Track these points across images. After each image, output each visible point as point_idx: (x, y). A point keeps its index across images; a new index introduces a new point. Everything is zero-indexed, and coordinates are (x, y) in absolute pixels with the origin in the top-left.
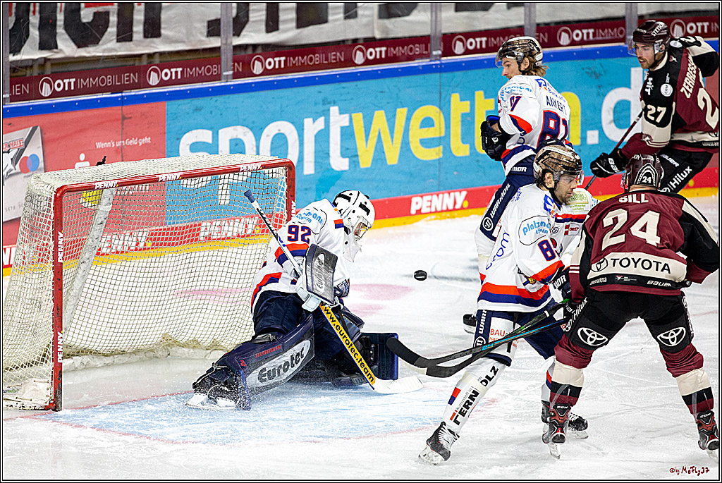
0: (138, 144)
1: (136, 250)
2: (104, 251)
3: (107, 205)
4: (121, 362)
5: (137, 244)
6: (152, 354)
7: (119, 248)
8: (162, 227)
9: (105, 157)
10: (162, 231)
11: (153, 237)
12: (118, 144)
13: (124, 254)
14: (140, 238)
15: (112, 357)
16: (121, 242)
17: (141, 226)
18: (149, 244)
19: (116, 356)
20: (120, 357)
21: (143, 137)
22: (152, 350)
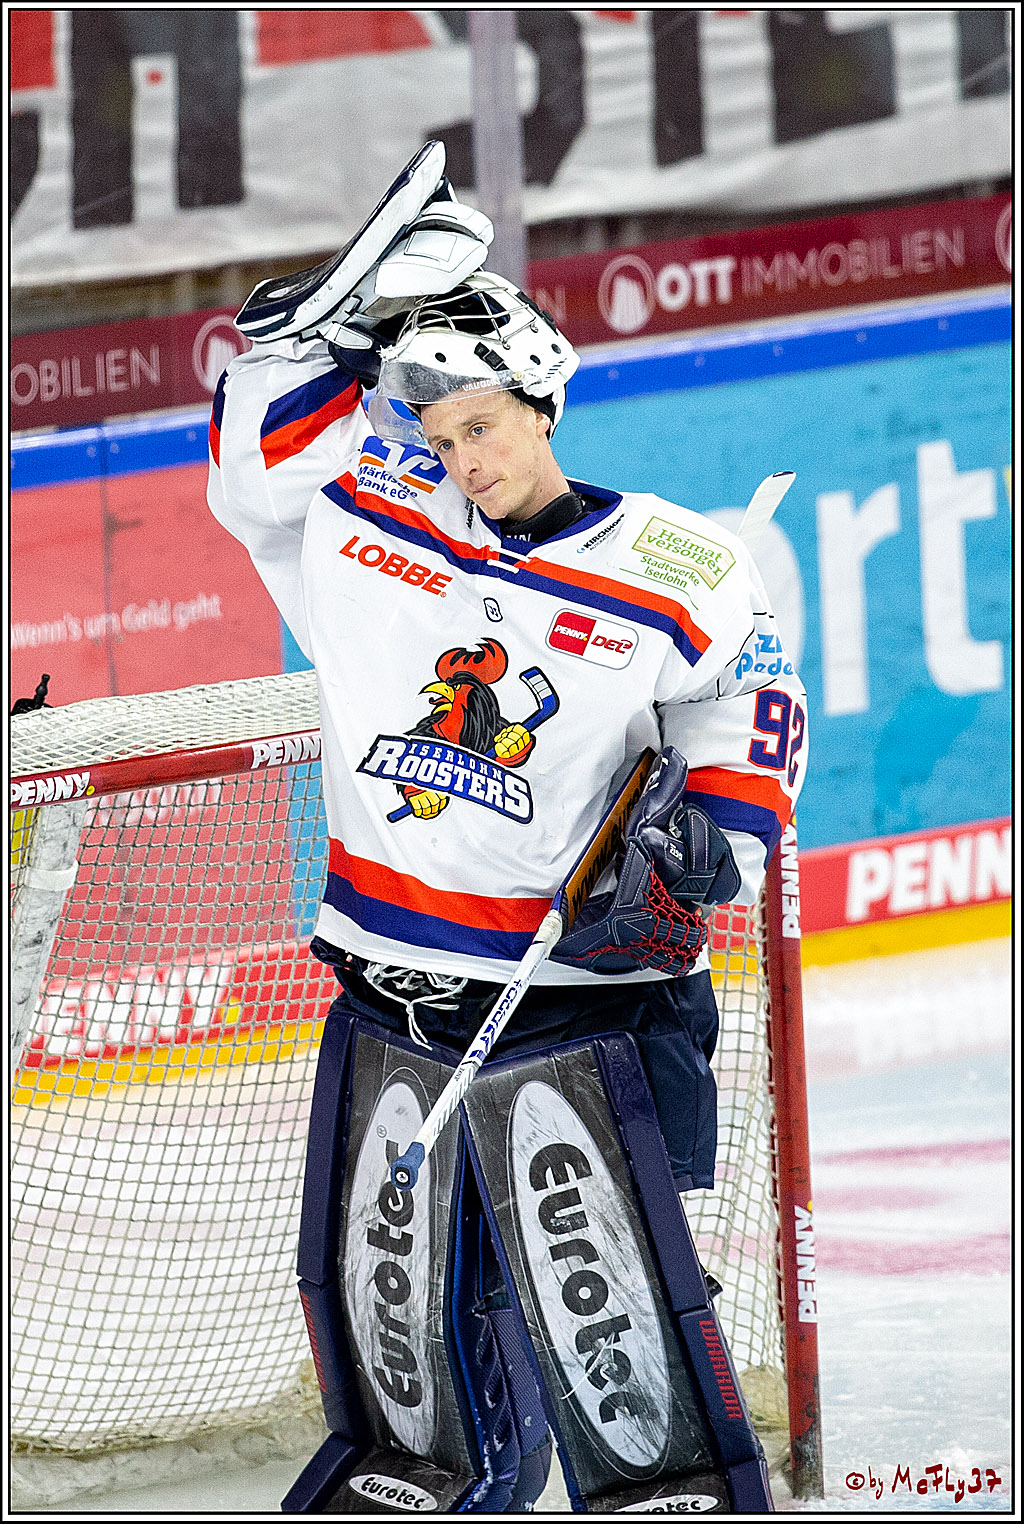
0: (173, 624)
1: (182, 1038)
2: (56, 1047)
3: (55, 867)
4: (140, 1481)
5: (187, 1015)
6: (259, 1444)
7: (117, 1035)
8: (276, 946)
9: (46, 679)
10: (279, 963)
11: (245, 985)
12: (96, 627)
13: (137, 1057)
14: (194, 992)
15: (103, 1463)
16: (122, 1012)
17: (195, 946)
18: (233, 1014)
19: (121, 1459)
20: (138, 1461)
21: (188, 596)
22: (263, 1431)
